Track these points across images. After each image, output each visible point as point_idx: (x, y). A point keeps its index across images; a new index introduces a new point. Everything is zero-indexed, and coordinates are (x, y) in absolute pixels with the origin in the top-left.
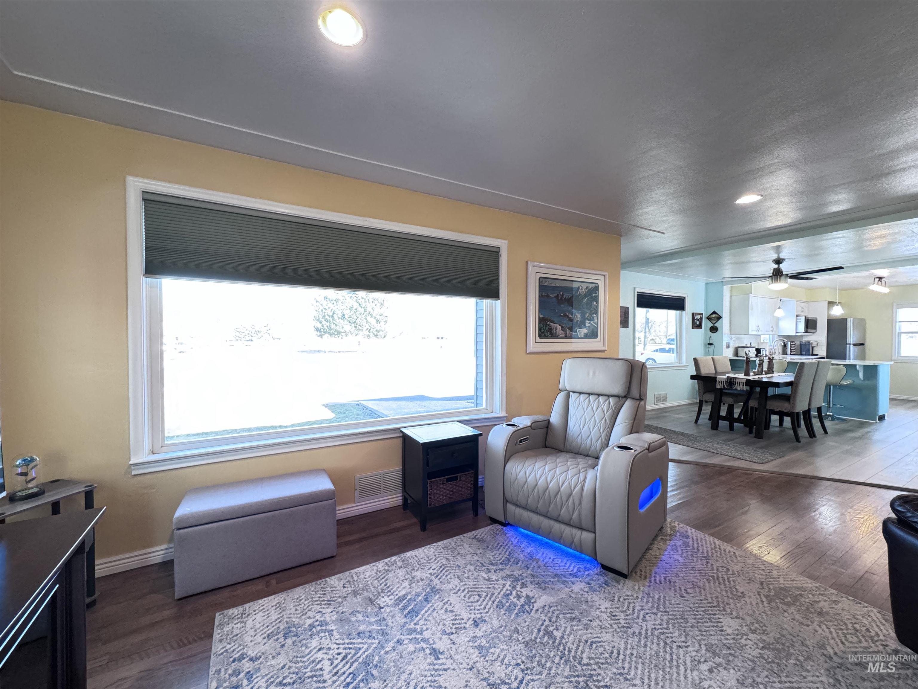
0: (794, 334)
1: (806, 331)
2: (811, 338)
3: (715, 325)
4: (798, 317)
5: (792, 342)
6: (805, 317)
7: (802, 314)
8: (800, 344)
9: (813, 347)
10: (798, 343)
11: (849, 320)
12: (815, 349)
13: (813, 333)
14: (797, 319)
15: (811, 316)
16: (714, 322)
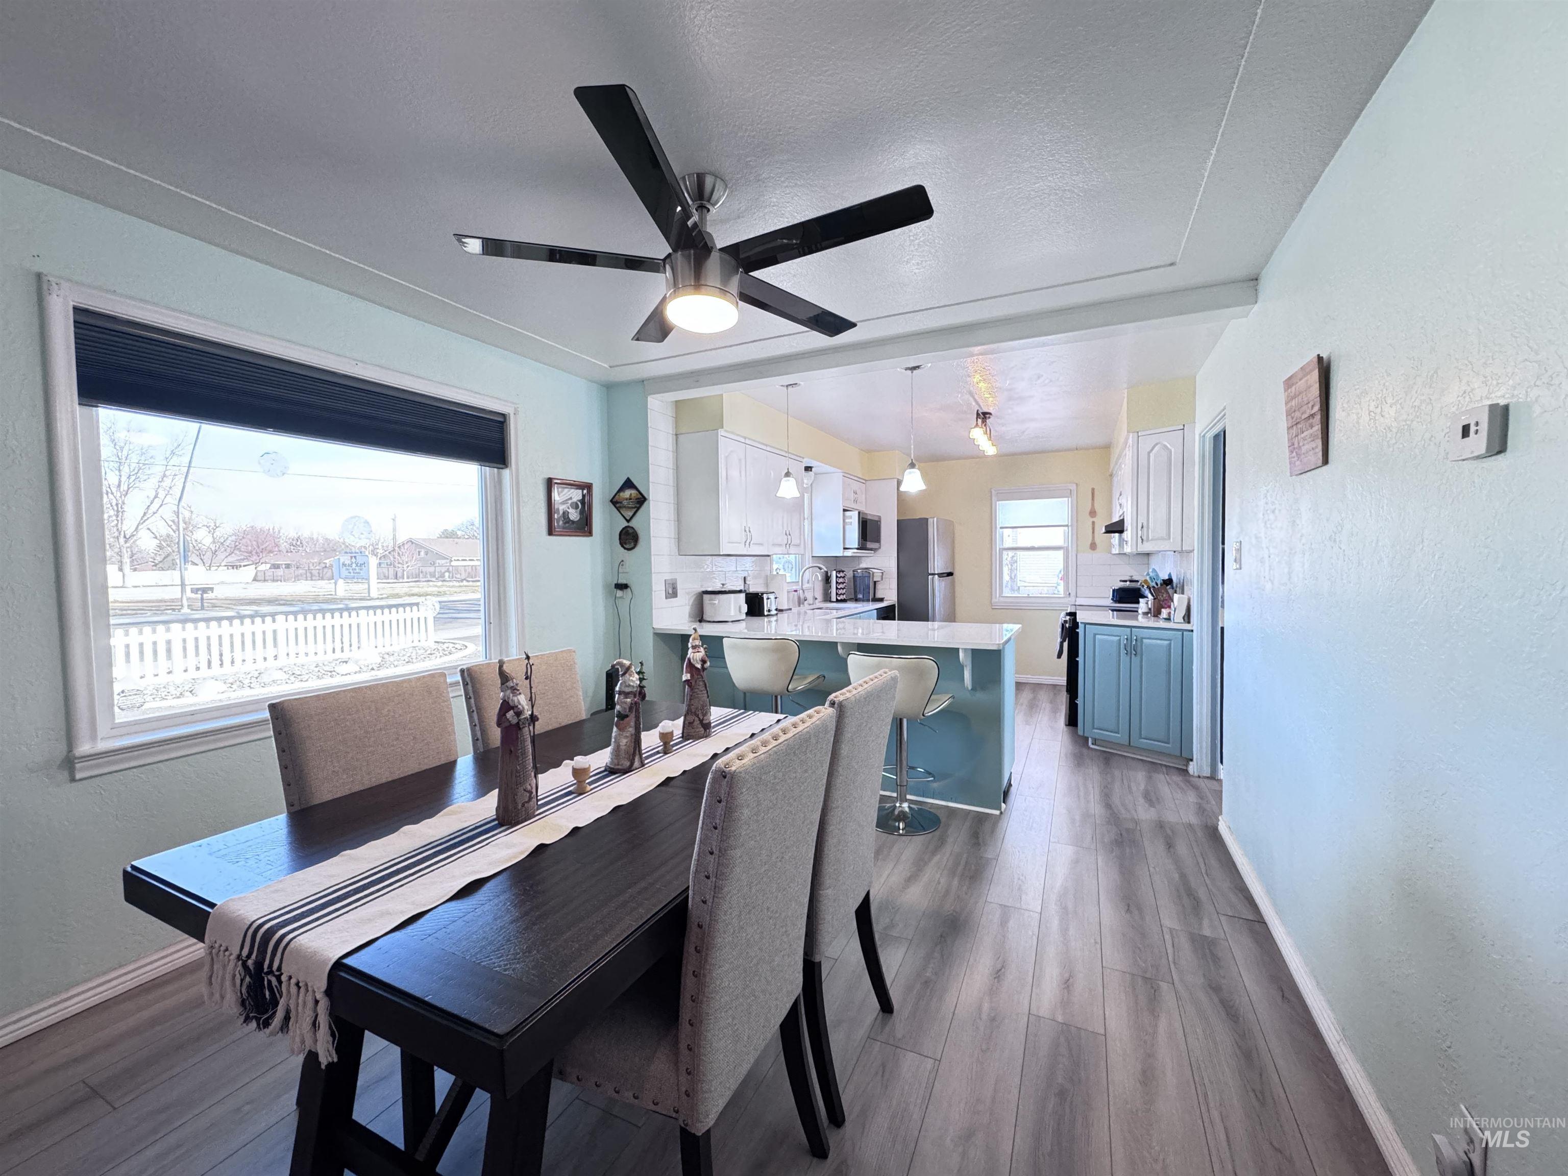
0: (840, 553)
1: (862, 547)
2: (870, 561)
3: (633, 523)
4: (847, 513)
5: (840, 572)
6: (859, 513)
7: (853, 506)
8: (854, 576)
9: (875, 582)
10: (850, 574)
11: (930, 521)
12: (879, 586)
13: (875, 550)
14: (844, 515)
15: (872, 512)
16: (628, 514)
